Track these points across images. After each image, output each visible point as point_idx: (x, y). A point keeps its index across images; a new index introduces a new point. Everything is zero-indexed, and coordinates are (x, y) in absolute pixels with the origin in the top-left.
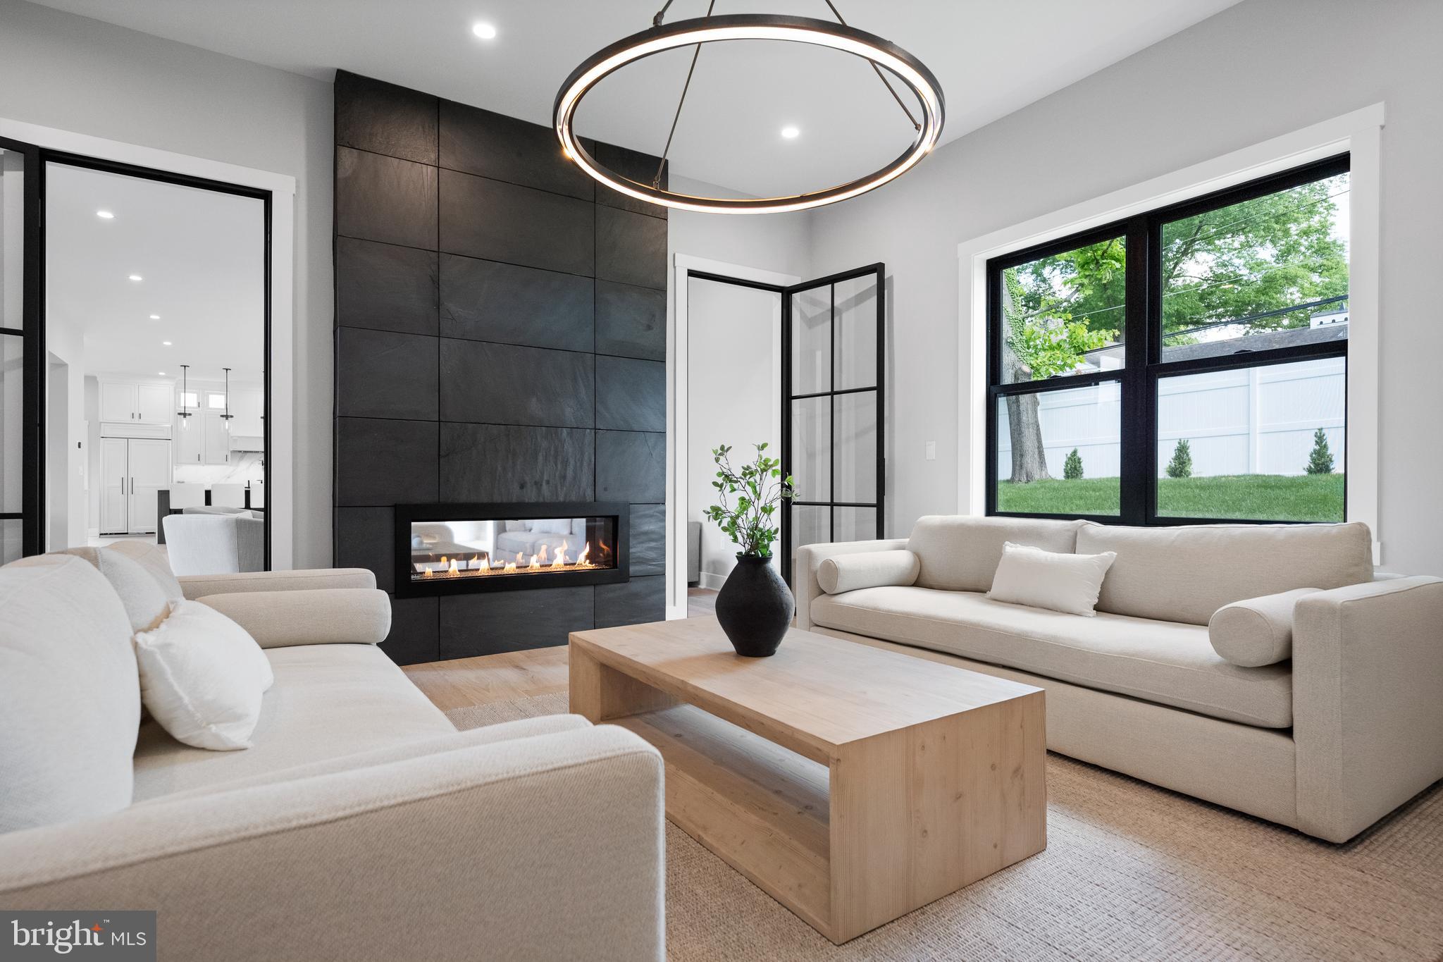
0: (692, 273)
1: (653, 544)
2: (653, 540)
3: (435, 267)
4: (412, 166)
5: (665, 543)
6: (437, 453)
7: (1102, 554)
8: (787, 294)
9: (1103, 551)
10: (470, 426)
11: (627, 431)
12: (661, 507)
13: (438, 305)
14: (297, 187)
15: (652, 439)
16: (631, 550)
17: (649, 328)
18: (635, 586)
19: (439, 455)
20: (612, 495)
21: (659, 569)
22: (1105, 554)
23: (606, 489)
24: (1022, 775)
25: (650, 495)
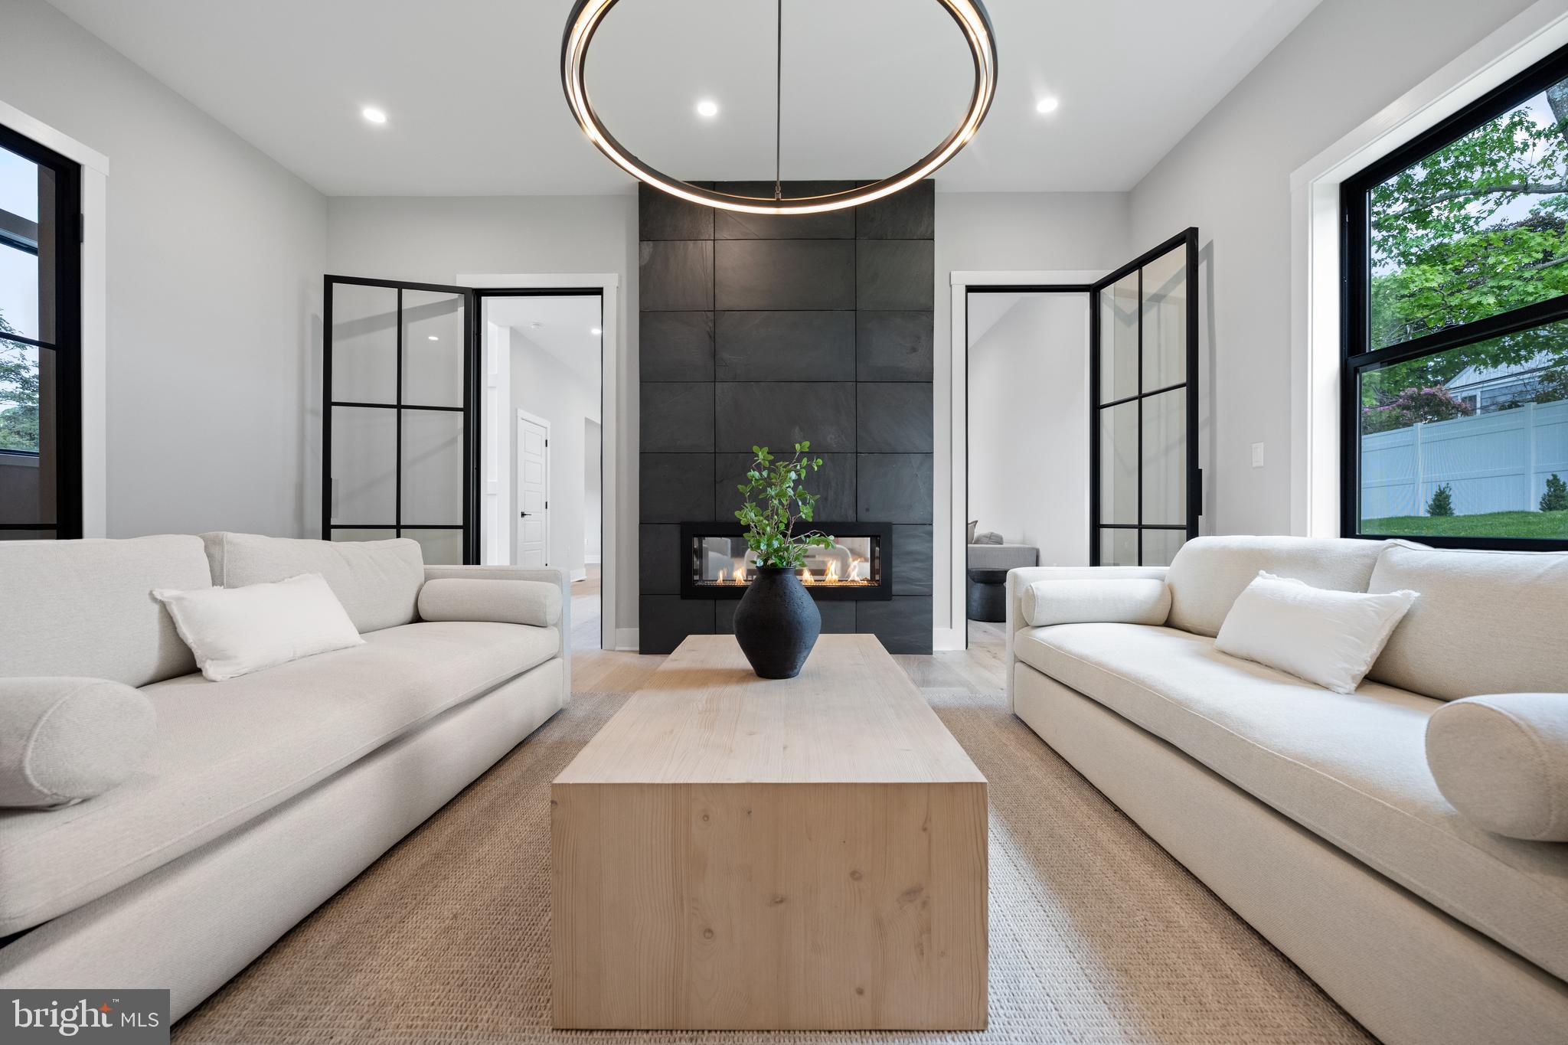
0: (970, 289)
1: (918, 565)
2: (917, 560)
3: (711, 324)
4: (694, 244)
5: (932, 564)
6: (713, 479)
7: (1394, 594)
8: (1094, 291)
9: (1395, 591)
10: (741, 455)
11: (890, 453)
12: (928, 528)
13: (714, 354)
14: (620, 281)
15: (916, 459)
16: (894, 570)
17: (914, 350)
18: (897, 605)
19: (715, 481)
20: (876, 515)
21: (926, 590)
22: (1398, 594)
23: (867, 510)
24: (925, 904)
25: (915, 516)
